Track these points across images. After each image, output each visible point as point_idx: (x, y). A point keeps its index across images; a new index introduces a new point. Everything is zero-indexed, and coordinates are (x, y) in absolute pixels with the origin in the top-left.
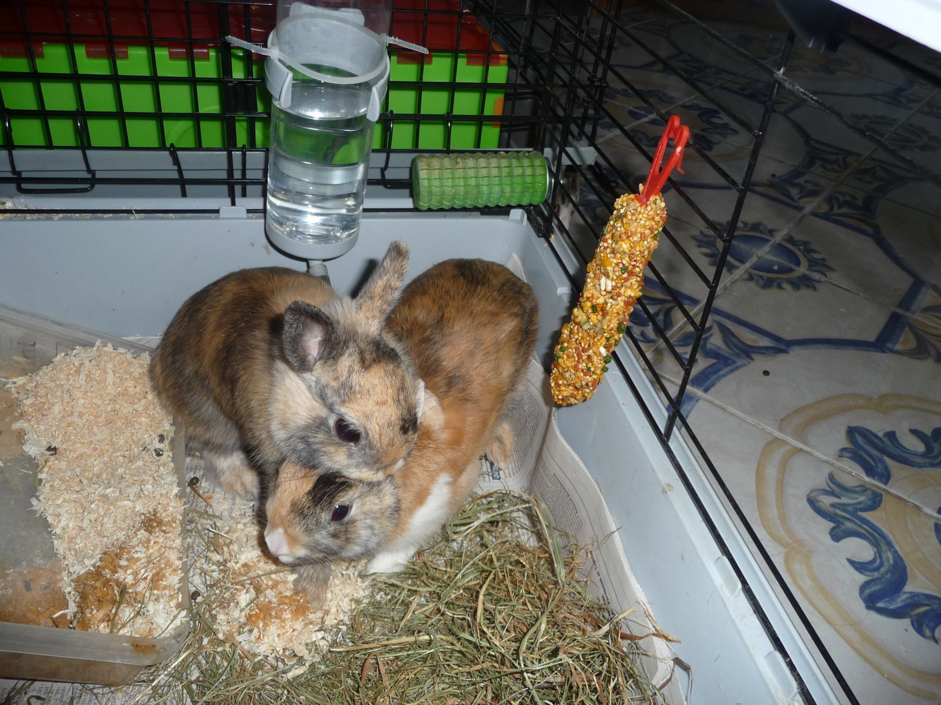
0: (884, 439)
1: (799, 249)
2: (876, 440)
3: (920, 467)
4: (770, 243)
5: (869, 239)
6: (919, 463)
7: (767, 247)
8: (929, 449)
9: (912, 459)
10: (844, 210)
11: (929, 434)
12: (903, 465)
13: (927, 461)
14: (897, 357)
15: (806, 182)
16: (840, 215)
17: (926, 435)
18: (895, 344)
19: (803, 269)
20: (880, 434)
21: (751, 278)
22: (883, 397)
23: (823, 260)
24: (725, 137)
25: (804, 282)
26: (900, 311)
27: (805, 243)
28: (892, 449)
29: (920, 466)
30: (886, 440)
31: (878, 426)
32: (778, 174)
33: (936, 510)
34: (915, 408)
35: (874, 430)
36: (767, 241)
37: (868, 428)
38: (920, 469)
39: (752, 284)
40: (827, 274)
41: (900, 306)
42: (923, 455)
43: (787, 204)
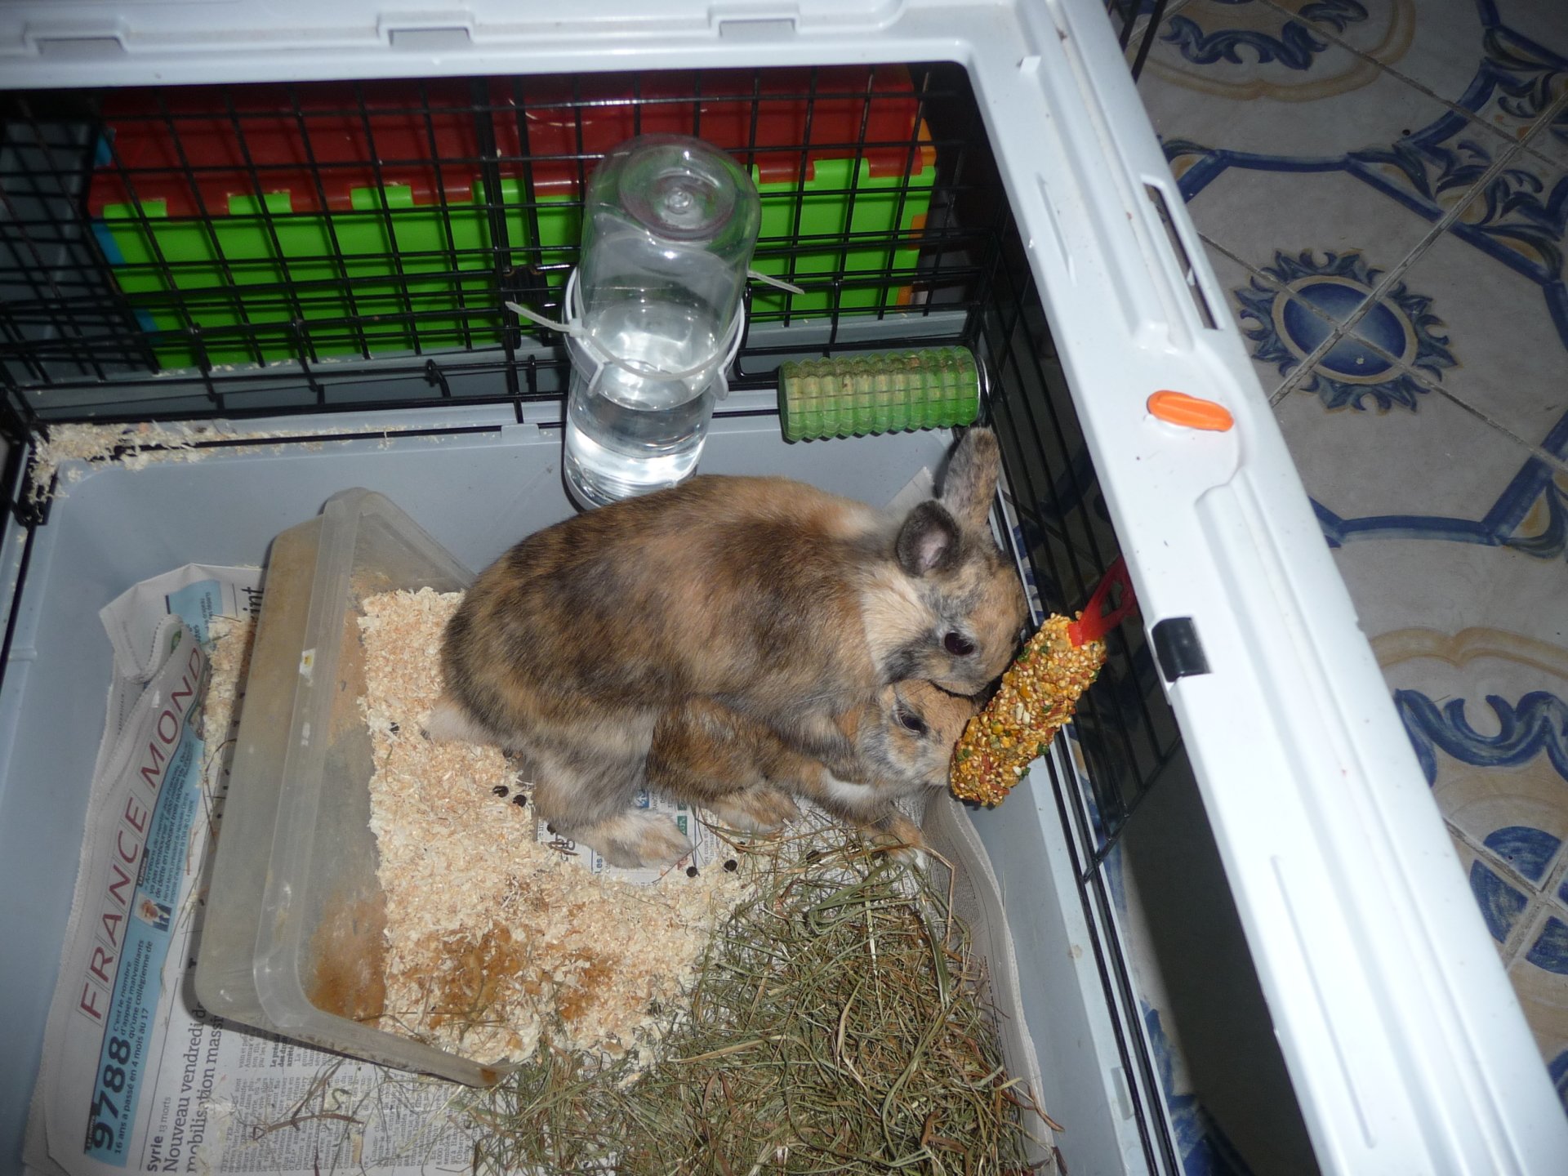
0: (1443, 714)
1: (1410, 316)
2: (1431, 717)
3: (1483, 764)
4: (1364, 302)
5: (1538, 289)
6: (1483, 757)
7: (1357, 312)
8: (1506, 731)
9: (1474, 750)
10: (1514, 217)
11: (1514, 705)
12: (1458, 762)
13: (1496, 753)
14: (1510, 552)
15: (1461, 146)
16: (1503, 230)
17: (1509, 706)
18: (1513, 527)
19: (1404, 365)
20: (1440, 706)
21: (1314, 387)
22: (1465, 634)
23: (1445, 340)
24: (1340, 29)
25: (1404, 393)
26: (1543, 455)
27: (1424, 302)
28: (1451, 734)
29: (1483, 762)
30: (1446, 716)
31: (1439, 693)
32: (1414, 129)
33: (1484, 839)
34: (1507, 656)
35: (1433, 696)
36: (1360, 296)
37: (1426, 693)
38: (1482, 768)
39: (1313, 399)
40: (1444, 371)
41: (1545, 444)
42: (1496, 744)
43: (1415, 206)
